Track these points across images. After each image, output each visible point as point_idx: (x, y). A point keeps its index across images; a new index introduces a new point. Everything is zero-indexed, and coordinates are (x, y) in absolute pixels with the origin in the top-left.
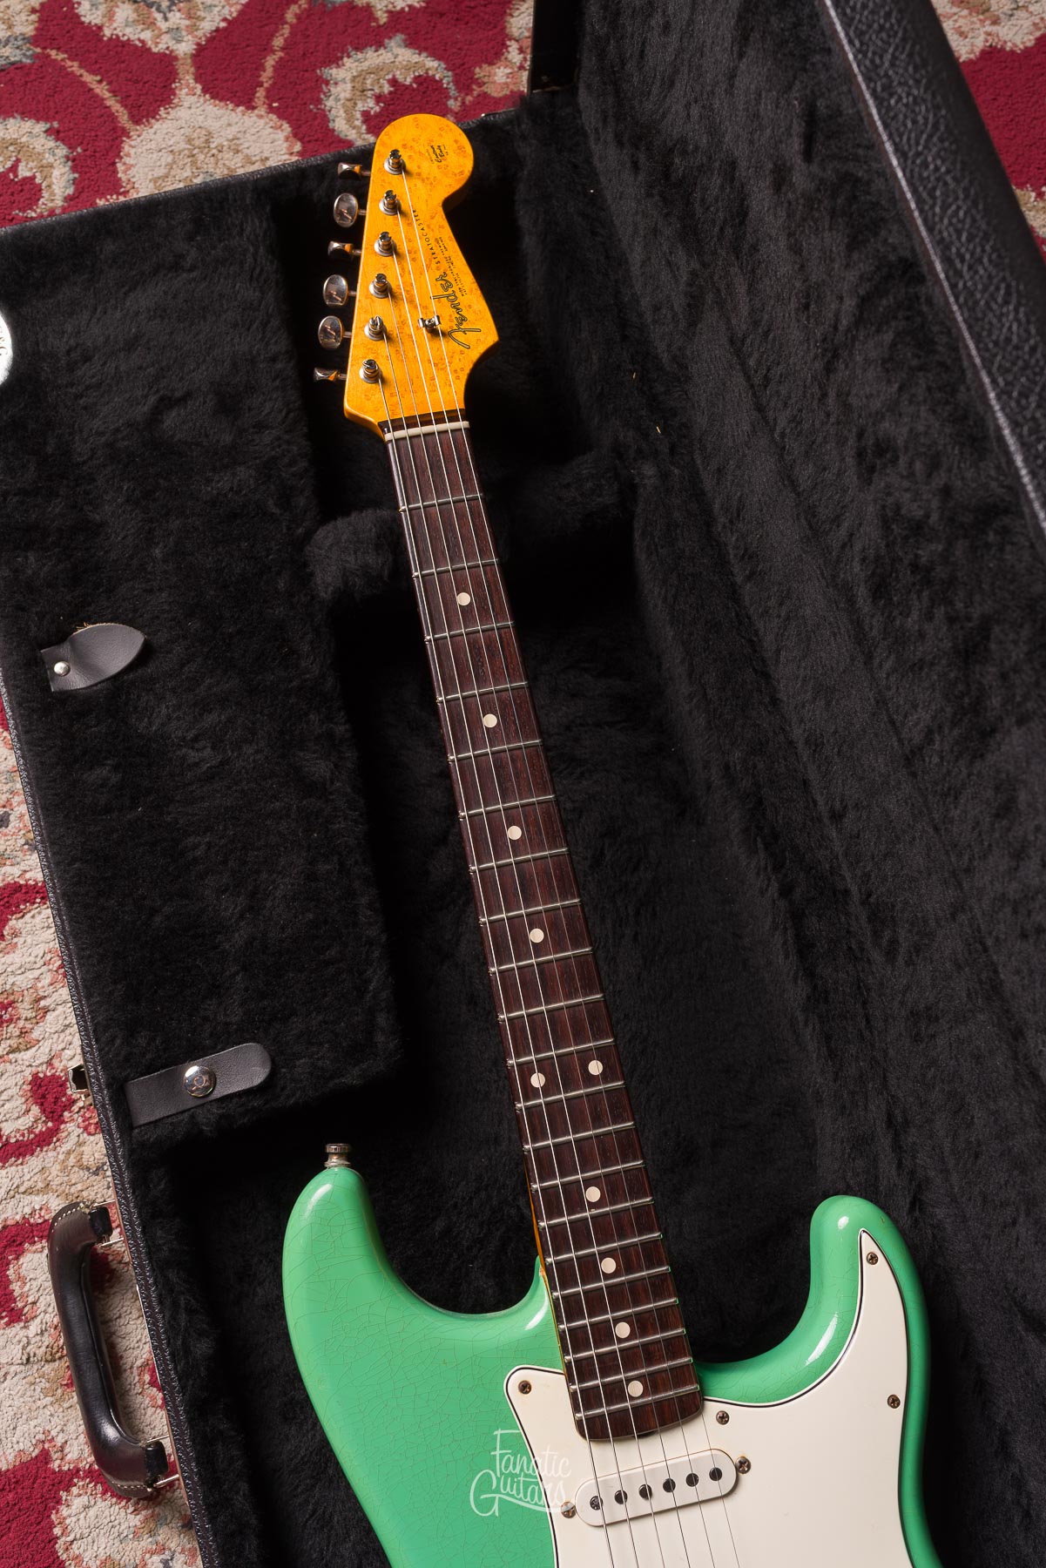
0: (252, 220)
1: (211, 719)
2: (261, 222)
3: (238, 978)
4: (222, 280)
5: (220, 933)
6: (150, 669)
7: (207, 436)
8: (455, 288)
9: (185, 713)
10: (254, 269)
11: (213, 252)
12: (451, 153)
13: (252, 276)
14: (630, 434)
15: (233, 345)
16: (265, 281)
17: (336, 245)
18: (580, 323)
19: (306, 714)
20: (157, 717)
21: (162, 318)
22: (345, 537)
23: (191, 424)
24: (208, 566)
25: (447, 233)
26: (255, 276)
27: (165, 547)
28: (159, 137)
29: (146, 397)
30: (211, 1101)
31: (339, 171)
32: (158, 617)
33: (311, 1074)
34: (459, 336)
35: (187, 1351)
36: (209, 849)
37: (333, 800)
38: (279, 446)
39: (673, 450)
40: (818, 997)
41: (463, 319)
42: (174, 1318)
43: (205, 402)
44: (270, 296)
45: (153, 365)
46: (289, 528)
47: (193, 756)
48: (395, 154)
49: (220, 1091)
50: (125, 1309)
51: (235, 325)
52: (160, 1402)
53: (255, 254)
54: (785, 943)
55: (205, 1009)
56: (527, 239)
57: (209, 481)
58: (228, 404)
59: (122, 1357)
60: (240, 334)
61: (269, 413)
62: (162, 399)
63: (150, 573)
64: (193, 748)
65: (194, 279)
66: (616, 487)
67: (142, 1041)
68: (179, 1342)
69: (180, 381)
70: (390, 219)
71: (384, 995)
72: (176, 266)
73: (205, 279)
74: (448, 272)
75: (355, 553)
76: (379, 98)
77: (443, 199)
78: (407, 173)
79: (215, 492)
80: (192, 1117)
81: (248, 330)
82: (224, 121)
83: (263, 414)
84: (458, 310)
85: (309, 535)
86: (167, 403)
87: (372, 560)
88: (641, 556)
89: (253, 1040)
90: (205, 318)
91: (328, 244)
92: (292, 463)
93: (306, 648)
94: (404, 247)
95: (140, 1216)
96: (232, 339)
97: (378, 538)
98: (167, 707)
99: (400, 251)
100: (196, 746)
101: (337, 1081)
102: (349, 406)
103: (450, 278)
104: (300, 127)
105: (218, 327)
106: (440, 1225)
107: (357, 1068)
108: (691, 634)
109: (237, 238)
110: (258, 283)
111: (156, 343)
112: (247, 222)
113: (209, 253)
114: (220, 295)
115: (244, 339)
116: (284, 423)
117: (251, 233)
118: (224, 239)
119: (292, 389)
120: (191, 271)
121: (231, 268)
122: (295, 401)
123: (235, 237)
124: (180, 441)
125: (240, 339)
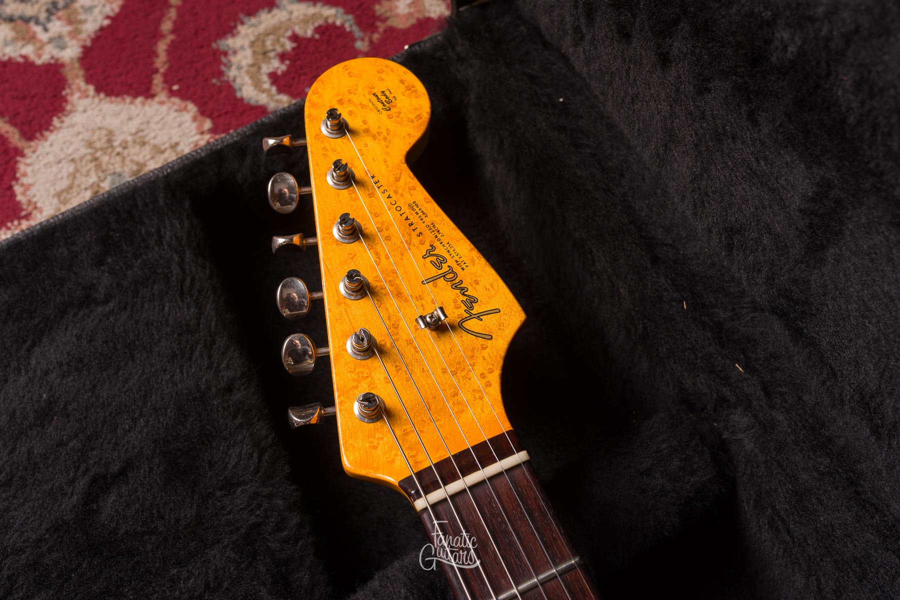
0: (171, 223)
2: (182, 222)
4: (146, 304)
7: (161, 517)
8: (451, 262)
10: (183, 281)
11: (130, 272)
12: (399, 96)
13: (182, 290)
14: (702, 378)
15: (175, 384)
16: (200, 292)
17: (281, 241)
18: (591, 252)
21: (79, 371)
23: (137, 506)
25: (421, 194)
26: (186, 288)
28: (56, 148)
29: (72, 482)
31: (265, 148)
34: (472, 325)
38: (259, 506)
39: (766, 388)
41: (471, 302)
43: (151, 471)
44: (210, 309)
45: (76, 436)
48: (332, 114)
51: (173, 357)
53: (182, 262)
56: (490, 167)
57: (175, 581)
58: (181, 465)
60: (181, 367)
61: (237, 463)
62: (94, 481)
65: (112, 312)
69: (114, 449)
70: (345, 193)
72: (87, 300)
73: (125, 308)
74: (437, 244)
76: (283, 57)
77: (404, 153)
78: (353, 132)
81: (190, 359)
82: (124, 116)
83: (230, 467)
84: (463, 291)
90: (132, 357)
91: (270, 241)
92: (281, 524)
94: (370, 225)
96: (172, 376)
99: (367, 231)
102: (349, 462)
103: (441, 250)
104: (206, 103)
105: (152, 365)
109: (156, 249)
110: (192, 296)
111: (75, 405)
112: (165, 227)
113: (125, 275)
114: (147, 324)
115: (187, 372)
116: (258, 472)
117: (171, 238)
118: (141, 254)
119: (259, 420)
120: (106, 302)
121: (155, 287)
122: (266, 437)
123: (153, 248)
124: (126, 533)
125: (183, 374)
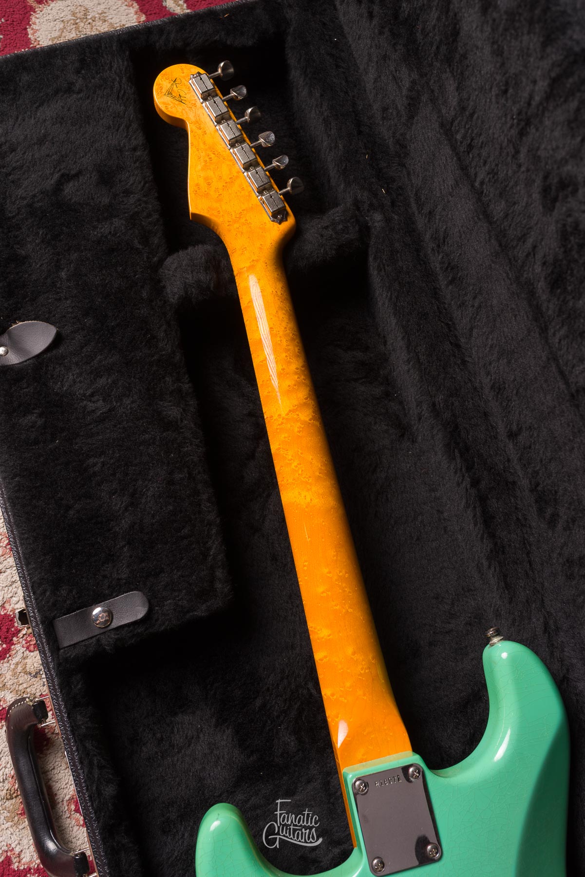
0: (118, 61)
1: (102, 382)
2: (123, 62)
3: (125, 549)
4: (99, 99)
5: (112, 520)
6: (61, 350)
7: (93, 199)
9: (85, 378)
10: (120, 91)
11: (93, 81)
13: (118, 96)
14: (366, 194)
15: (108, 140)
16: (127, 99)
18: (330, 124)
19: (164, 378)
20: (67, 381)
21: (62, 124)
22: (184, 263)
23: (82, 192)
24: (97, 283)
26: (120, 95)
27: (68, 271)
28: (54, 12)
29: (52, 174)
30: (110, 630)
32: (65, 316)
33: (175, 610)
35: (99, 793)
36: (103, 465)
37: (183, 433)
38: (140, 205)
39: (393, 203)
40: (498, 552)
42: (90, 772)
43: (91, 177)
44: (131, 109)
45: (56, 154)
46: (148, 258)
47: (91, 406)
49: (115, 624)
50: (57, 763)
51: (109, 128)
52: (82, 822)
53: (120, 82)
54: (474, 516)
55: (104, 570)
56: (293, 72)
57: (95, 228)
58: (106, 177)
59: (56, 794)
60: (113, 133)
61: (132, 185)
62: (63, 175)
63: (59, 288)
64: (90, 401)
65: (81, 98)
66: (357, 228)
67: (64, 592)
68: (94, 788)
69: (74, 164)
71: (220, 557)
72: (69, 90)
73: (88, 98)
75: (192, 272)
79: (99, 235)
80: (98, 640)
81: (117, 130)
82: (95, 2)
83: (129, 184)
85: (161, 262)
86: (66, 178)
87: (202, 276)
88: (373, 272)
89: (136, 589)
90: (89, 123)
92: (149, 215)
93: (162, 334)
95: (66, 707)
96: (107, 137)
97: (207, 263)
98: (73, 375)
100: (93, 399)
101: (191, 614)
104: (144, 5)
105: (98, 129)
106: (258, 702)
107: (204, 605)
108: (408, 321)
109: (108, 72)
110: (123, 100)
111: (57, 139)
112: (114, 62)
113: (90, 81)
114: (98, 108)
115: (115, 137)
116: (142, 190)
117: (117, 69)
118: (100, 73)
119: (146, 168)
120: (78, 93)
121: (105, 91)
122: (149, 176)
123: (106, 71)
124: (75, 202)
125: (113, 136)
